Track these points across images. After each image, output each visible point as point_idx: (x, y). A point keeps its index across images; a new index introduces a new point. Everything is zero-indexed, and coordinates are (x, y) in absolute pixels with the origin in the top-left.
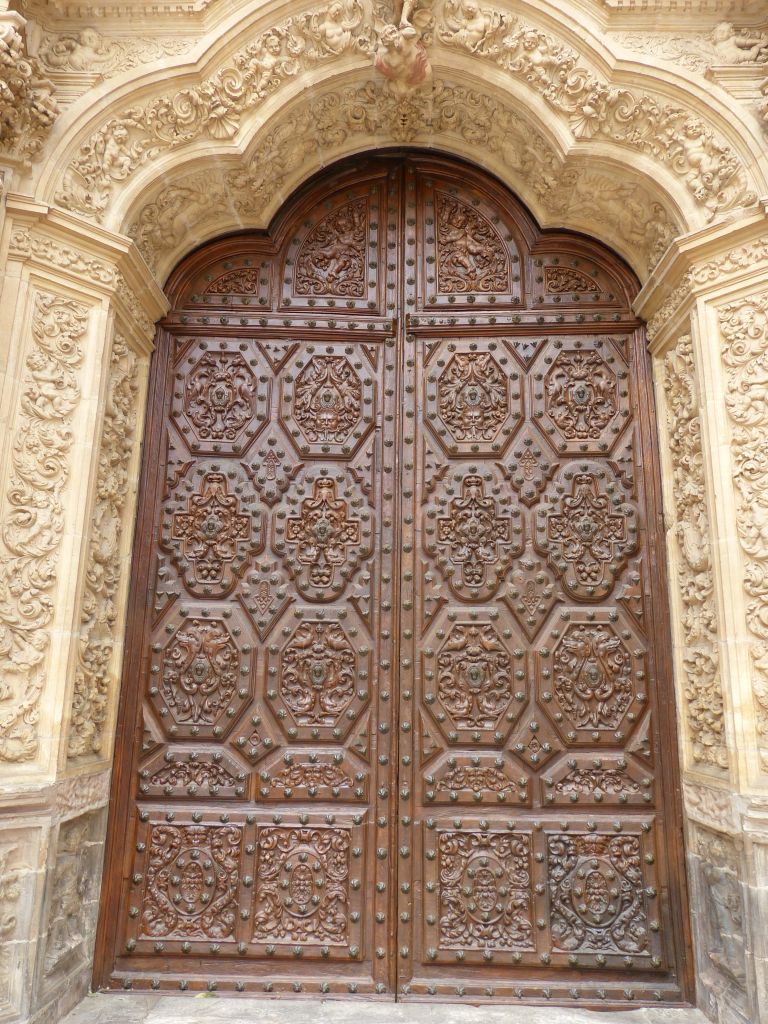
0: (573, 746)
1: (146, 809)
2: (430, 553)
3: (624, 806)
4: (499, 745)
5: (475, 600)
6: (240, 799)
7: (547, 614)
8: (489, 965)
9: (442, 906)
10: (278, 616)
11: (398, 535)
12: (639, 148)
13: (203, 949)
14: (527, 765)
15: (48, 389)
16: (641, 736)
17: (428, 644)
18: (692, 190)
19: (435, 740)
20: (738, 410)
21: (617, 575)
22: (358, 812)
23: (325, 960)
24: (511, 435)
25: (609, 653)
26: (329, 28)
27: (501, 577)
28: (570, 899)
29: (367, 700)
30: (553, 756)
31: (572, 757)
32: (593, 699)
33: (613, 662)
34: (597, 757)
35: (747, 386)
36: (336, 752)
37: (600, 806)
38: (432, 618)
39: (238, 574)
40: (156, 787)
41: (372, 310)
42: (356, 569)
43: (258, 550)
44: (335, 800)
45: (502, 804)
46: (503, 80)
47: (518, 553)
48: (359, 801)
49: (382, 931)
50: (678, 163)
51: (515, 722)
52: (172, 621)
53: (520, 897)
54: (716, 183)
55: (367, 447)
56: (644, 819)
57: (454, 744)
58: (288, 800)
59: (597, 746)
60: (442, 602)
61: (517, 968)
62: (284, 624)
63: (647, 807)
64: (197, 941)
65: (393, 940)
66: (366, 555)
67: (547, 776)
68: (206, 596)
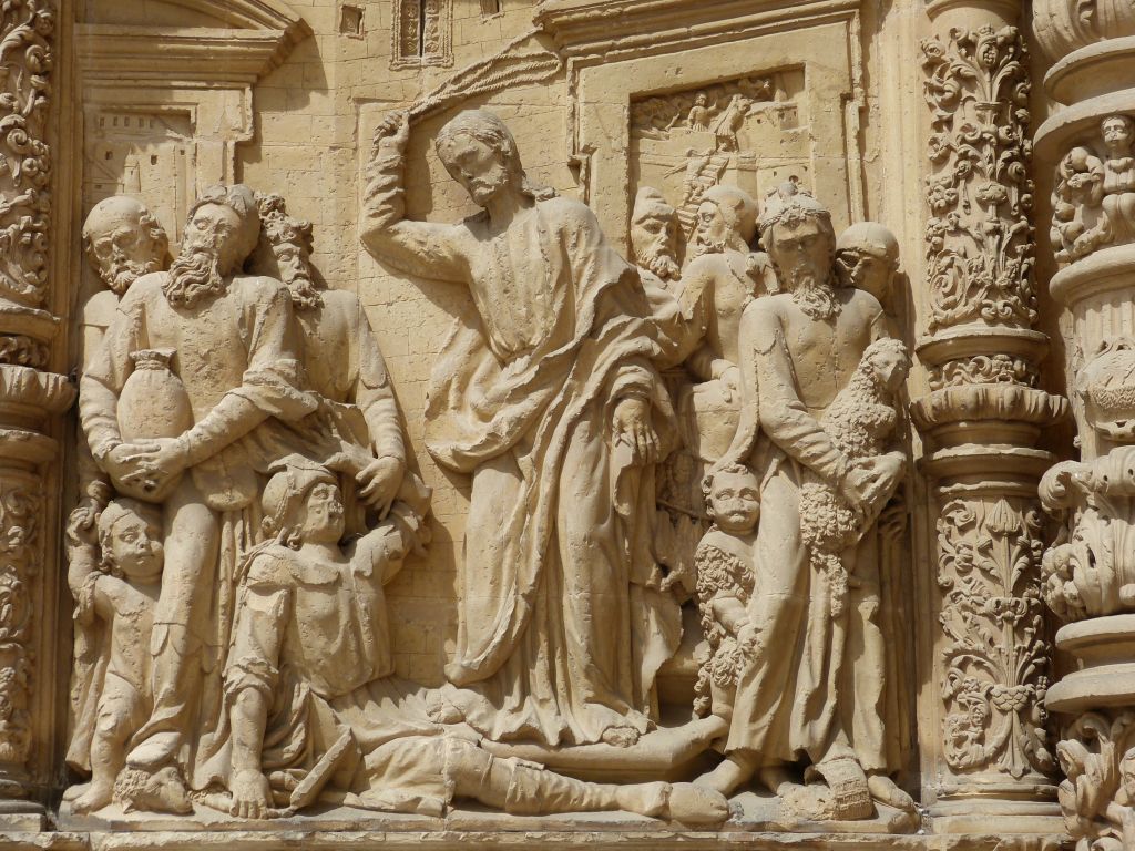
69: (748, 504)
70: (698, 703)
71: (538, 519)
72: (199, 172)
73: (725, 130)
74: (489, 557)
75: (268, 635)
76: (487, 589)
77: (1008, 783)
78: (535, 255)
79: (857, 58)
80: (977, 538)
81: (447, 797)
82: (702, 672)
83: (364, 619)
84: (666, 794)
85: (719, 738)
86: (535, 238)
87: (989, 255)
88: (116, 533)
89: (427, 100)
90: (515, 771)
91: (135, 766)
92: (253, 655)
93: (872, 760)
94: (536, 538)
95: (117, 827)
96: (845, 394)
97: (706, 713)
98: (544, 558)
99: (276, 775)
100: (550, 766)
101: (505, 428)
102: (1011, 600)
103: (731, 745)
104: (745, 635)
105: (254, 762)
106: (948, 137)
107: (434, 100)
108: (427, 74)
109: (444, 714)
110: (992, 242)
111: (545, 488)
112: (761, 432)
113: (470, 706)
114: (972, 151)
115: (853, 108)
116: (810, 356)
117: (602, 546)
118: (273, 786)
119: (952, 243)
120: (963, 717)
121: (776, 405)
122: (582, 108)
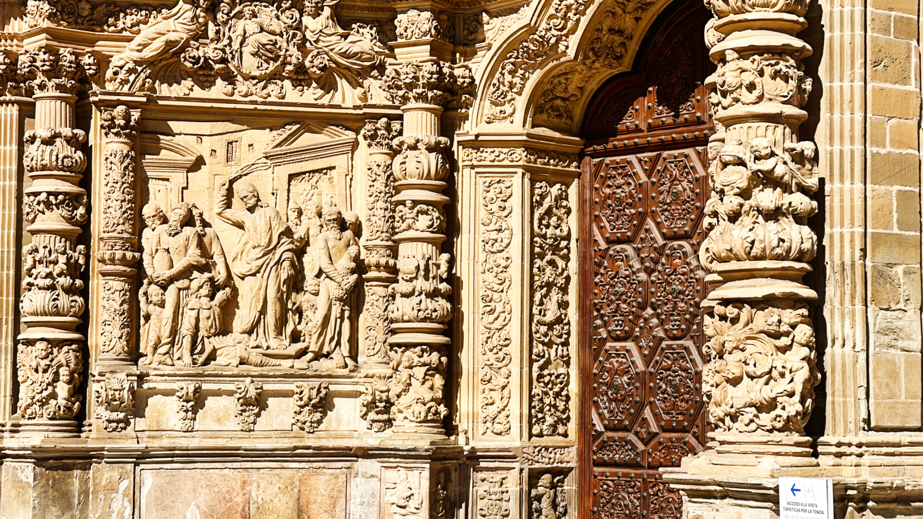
1: (597, 470)
6: (640, 465)
10: (654, 349)
15: (494, 235)
39: (633, 323)
40: (600, 458)
42: (693, 315)
52: (602, 356)
68: (618, 338)
69: (316, 288)
70: (302, 339)
71: (262, 292)
72: (172, 195)
73: (314, 184)
74: (249, 301)
75: (193, 322)
76: (248, 309)
77: (380, 360)
78: (263, 223)
79: (350, 165)
80: (375, 297)
81: (238, 362)
82: (303, 331)
83: (217, 317)
84: (293, 363)
85: (307, 348)
86: (263, 218)
87: (381, 223)
88: (153, 294)
89: (234, 176)
90: (255, 356)
91: (159, 354)
92: (190, 326)
93: (346, 353)
94: (262, 297)
95: (155, 369)
96: (343, 259)
97: (304, 341)
98: (264, 302)
99: (194, 357)
100: (264, 355)
101: (254, 268)
102: (383, 314)
103: (310, 350)
104: (314, 322)
105: (189, 353)
106: (373, 190)
107: (236, 175)
108: (233, 167)
109: (237, 341)
110: (383, 219)
111: (264, 284)
112: (320, 269)
113: (243, 339)
114: (379, 195)
115: (348, 178)
116: (334, 249)
117: (279, 299)
118: (194, 359)
119: (373, 218)
120: (370, 343)
121: (325, 263)
122: (275, 178)
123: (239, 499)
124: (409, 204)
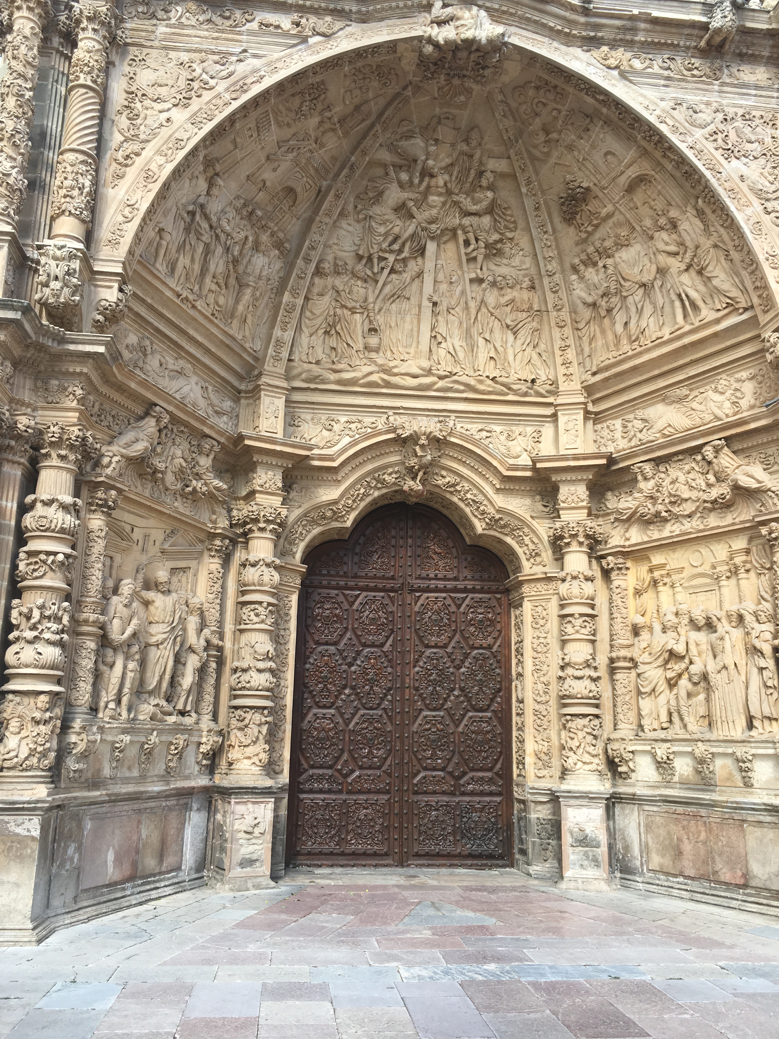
0: (472, 770)
1: (302, 796)
2: (417, 689)
3: (491, 794)
4: (443, 769)
5: (435, 709)
6: (340, 792)
7: (463, 716)
8: (438, 855)
9: (420, 834)
10: (353, 715)
11: (403, 682)
12: (506, 535)
13: (326, 851)
14: (454, 777)
16: (498, 766)
17: (415, 728)
18: (525, 554)
19: (418, 767)
20: (535, 646)
21: (492, 700)
22: (386, 797)
23: (375, 855)
24: (451, 638)
25: (488, 732)
26: (386, 477)
27: (445, 700)
28: (469, 830)
29: (390, 750)
30: (464, 774)
31: (471, 774)
32: (481, 751)
33: (489, 736)
34: (481, 774)
35: (539, 638)
36: (378, 772)
37: (482, 794)
38: (417, 717)
39: (337, 697)
40: (307, 786)
41: (393, 578)
42: (386, 695)
43: (345, 687)
44: (378, 792)
45: (444, 793)
46: (455, 499)
47: (453, 689)
48: (388, 792)
49: (396, 843)
50: (521, 543)
51: (450, 760)
52: (310, 717)
53: (450, 829)
54: (533, 554)
55: (390, 642)
56: (498, 799)
57: (425, 769)
58: (360, 792)
59: (481, 770)
60: (421, 710)
61: (449, 856)
62: (355, 720)
63: (499, 794)
64: (326, 848)
65: (401, 846)
66: (390, 689)
67: (462, 782)
68: (325, 707)
69: (185, 659)
72: (113, 571)
73: (180, 579)
75: (132, 682)
76: (151, 673)
78: (171, 604)
79: (197, 568)
84: (176, 719)
85: (174, 707)
86: (171, 601)
91: (110, 709)
92: (130, 686)
97: (172, 701)
100: (160, 712)
103: (178, 708)
108: (144, 556)
112: (190, 645)
113: (147, 698)
115: (196, 578)
123: (135, 838)
124: (265, 605)
